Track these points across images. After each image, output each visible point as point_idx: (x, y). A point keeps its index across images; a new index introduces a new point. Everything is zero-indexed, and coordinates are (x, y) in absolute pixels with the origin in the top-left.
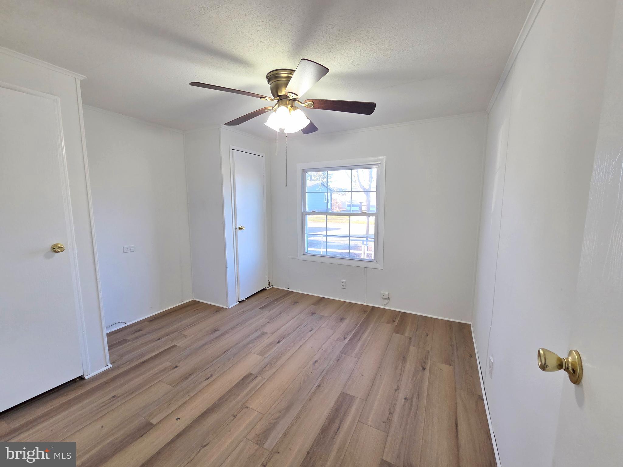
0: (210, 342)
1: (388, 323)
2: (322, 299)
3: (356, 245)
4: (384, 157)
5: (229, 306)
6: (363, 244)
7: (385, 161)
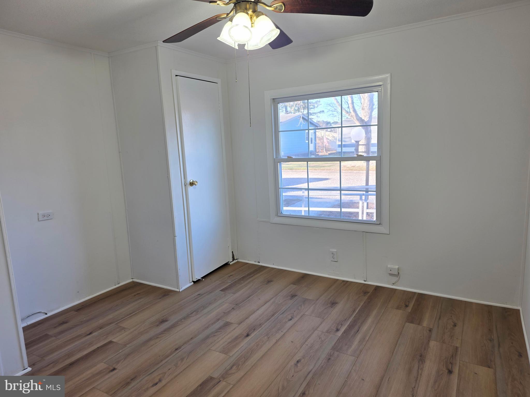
0: (157, 337)
1: (398, 308)
2: (305, 276)
3: (352, 200)
4: (388, 75)
5: (180, 288)
6: (361, 199)
7: (389, 81)
